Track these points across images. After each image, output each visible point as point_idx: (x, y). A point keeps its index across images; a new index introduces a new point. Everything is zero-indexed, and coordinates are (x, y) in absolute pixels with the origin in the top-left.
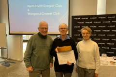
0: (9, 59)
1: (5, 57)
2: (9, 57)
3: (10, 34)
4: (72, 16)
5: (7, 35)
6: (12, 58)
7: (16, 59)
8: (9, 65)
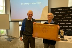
0: (11, 37)
1: (9, 35)
2: (11, 36)
3: (11, 21)
4: (51, 8)
5: (9, 22)
6: (13, 36)
7: (15, 37)
8: (11, 40)
